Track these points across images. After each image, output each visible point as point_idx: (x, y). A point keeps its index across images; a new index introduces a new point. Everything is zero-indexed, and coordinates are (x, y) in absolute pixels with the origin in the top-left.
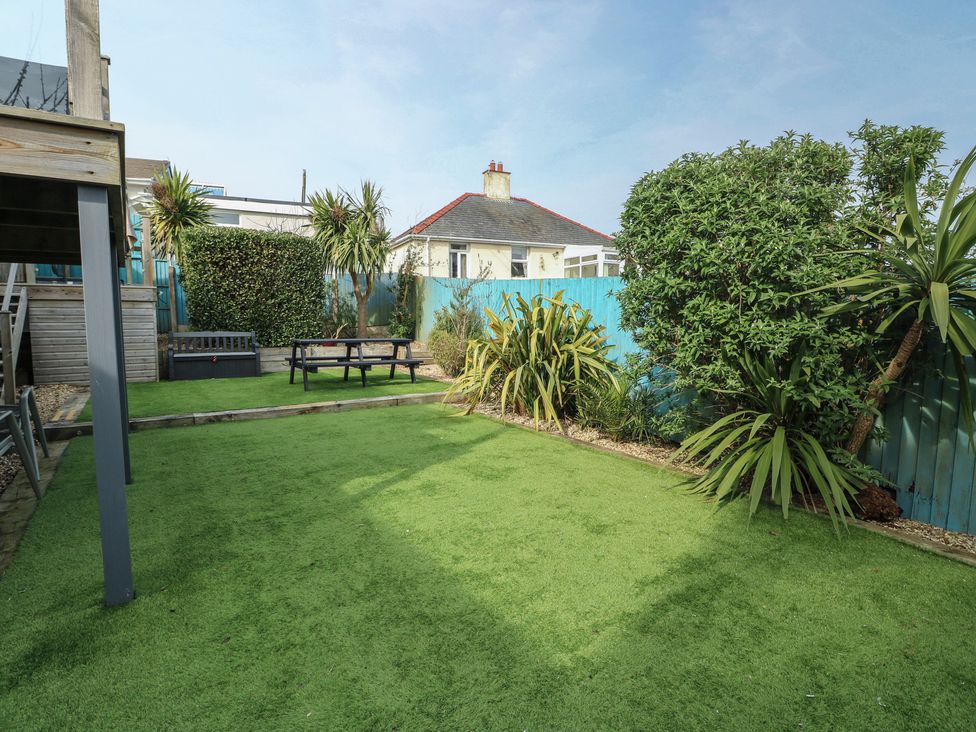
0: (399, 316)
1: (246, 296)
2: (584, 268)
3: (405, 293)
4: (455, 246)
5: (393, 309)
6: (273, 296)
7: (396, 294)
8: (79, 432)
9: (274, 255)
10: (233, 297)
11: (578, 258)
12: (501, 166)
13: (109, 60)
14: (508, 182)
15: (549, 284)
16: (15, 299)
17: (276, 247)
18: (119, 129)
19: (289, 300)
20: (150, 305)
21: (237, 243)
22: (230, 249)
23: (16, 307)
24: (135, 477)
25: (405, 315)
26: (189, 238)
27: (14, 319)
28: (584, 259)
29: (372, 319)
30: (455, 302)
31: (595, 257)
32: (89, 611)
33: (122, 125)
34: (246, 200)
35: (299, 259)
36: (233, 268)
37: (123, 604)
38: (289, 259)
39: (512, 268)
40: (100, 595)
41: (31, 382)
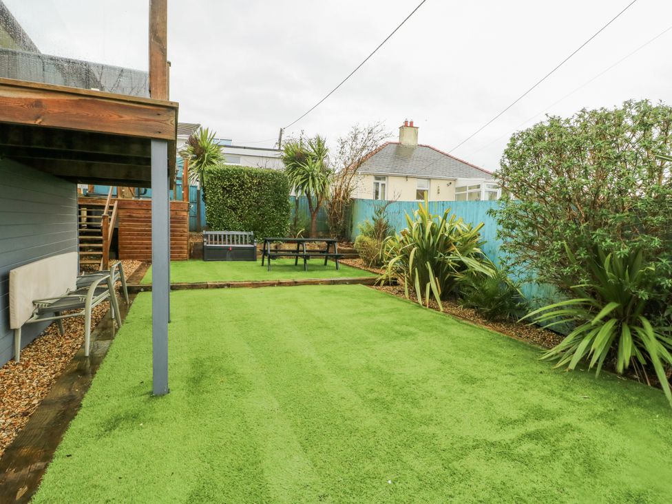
2: (470, 194)
4: (378, 178)
8: (142, 290)
11: (466, 187)
12: (412, 123)
13: (170, 64)
14: (416, 134)
15: (443, 205)
16: (111, 208)
18: (174, 106)
21: (238, 175)
23: (112, 213)
24: (172, 319)
26: (210, 172)
27: (110, 219)
28: (470, 188)
30: (376, 217)
31: (479, 187)
32: (143, 397)
33: (177, 104)
34: (245, 148)
37: (162, 395)
39: (417, 193)
40: (150, 389)
41: (117, 258)
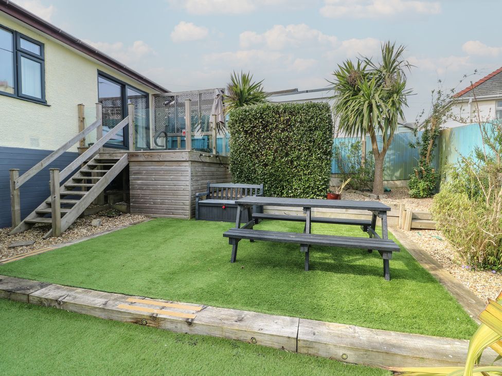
0: (421, 171)
1: (266, 155)
3: (429, 147)
5: (416, 165)
6: (287, 155)
7: (419, 149)
9: (288, 120)
10: (257, 157)
17: (291, 113)
19: (298, 158)
20: (187, 164)
21: (261, 114)
22: (256, 119)
25: (428, 170)
29: (398, 174)
35: (309, 122)
36: (258, 133)
38: (301, 122)
